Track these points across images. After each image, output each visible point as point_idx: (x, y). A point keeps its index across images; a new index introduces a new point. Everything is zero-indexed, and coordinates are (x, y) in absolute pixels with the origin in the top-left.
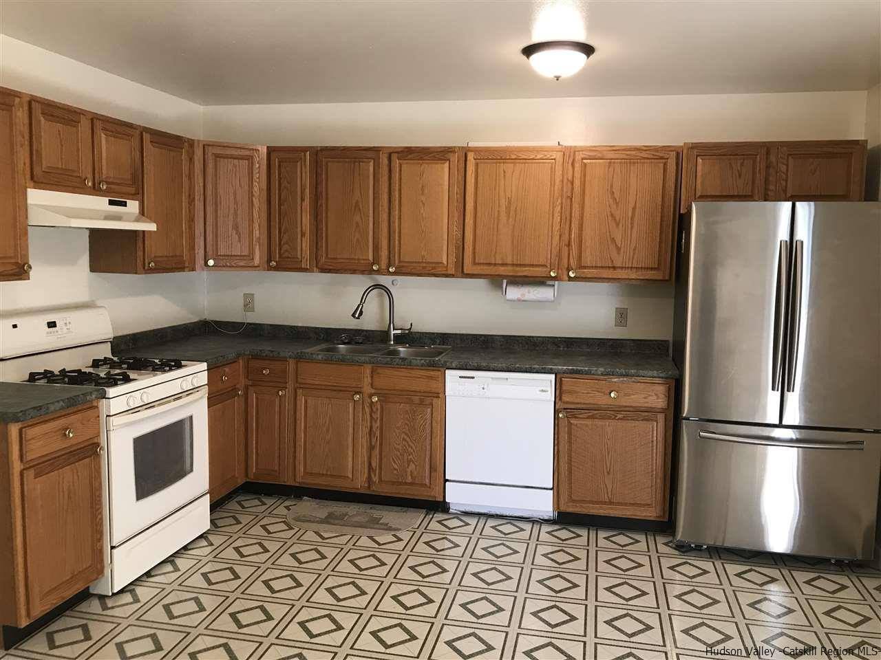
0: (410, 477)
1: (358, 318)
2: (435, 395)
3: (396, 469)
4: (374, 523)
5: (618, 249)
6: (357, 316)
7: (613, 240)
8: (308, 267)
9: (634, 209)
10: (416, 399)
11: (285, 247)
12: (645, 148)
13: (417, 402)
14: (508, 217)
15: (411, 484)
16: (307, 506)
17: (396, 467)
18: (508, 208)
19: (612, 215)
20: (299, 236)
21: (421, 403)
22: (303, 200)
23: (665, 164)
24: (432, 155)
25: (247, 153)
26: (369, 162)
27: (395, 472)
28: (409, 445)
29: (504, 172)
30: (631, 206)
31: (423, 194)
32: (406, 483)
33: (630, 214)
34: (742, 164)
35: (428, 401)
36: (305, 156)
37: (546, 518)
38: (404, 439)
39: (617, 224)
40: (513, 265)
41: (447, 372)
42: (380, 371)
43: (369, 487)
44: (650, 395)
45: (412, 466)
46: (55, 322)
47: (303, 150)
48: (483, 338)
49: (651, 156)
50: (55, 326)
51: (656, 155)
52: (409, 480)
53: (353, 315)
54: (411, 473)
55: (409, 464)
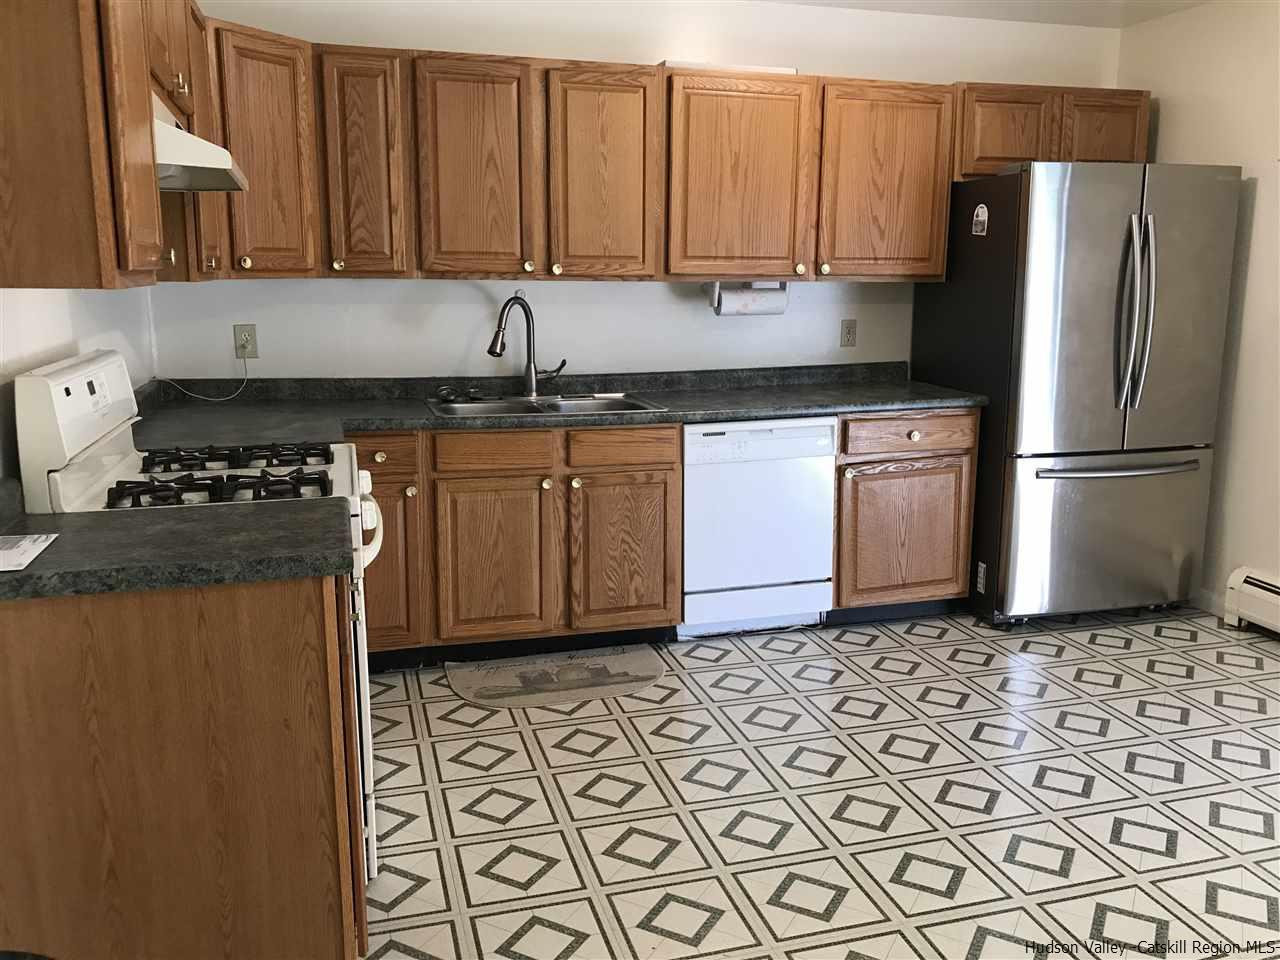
0: (634, 597)
1: (500, 355)
2: (668, 466)
3: (611, 589)
4: (600, 678)
5: (882, 233)
6: (498, 351)
7: (875, 219)
8: (405, 268)
9: (902, 175)
10: (641, 477)
11: (359, 234)
12: (913, 87)
13: (644, 479)
14: (735, 182)
15: (636, 608)
16: (466, 676)
17: (611, 585)
18: (735, 167)
19: (875, 184)
20: (386, 213)
21: (649, 482)
22: (389, 147)
23: (939, 110)
24: (618, 77)
25: (288, 53)
26: (512, 83)
27: (611, 593)
28: (632, 550)
29: (729, 112)
30: (899, 167)
31: (604, 141)
32: (629, 608)
33: (897, 183)
34: (1026, 115)
35: (658, 476)
36: (392, 63)
37: (812, 622)
38: (623, 541)
39: (881, 197)
40: (742, 258)
42: (582, 436)
43: (569, 625)
44: (955, 433)
45: (637, 579)
47: (391, 55)
48: (665, 377)
49: (922, 99)
51: (928, 97)
52: (633, 602)
53: (491, 351)
54: (636, 590)
55: (632, 578)
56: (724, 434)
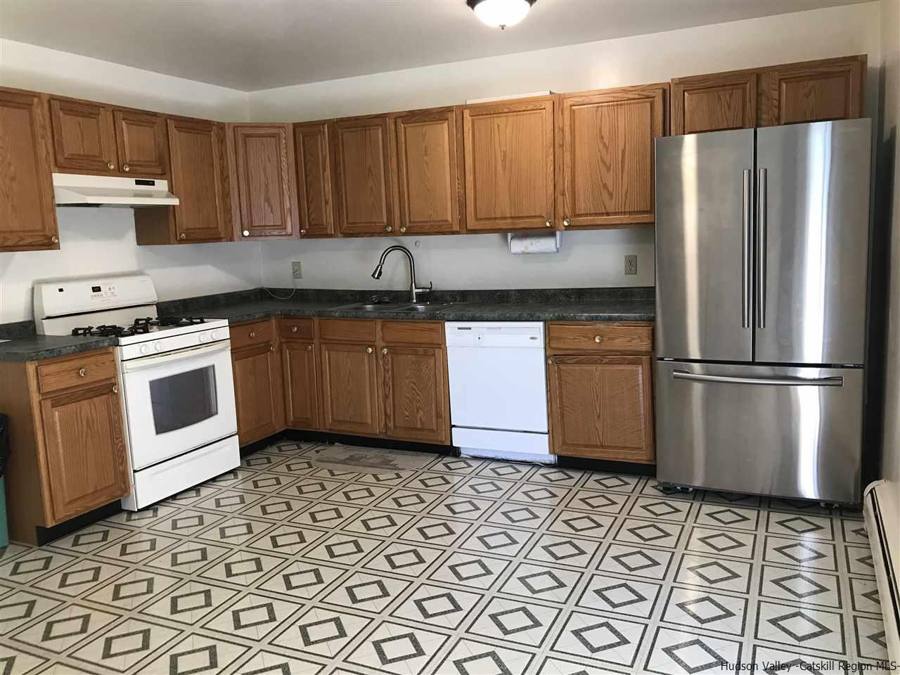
0: (419, 423)
1: (378, 278)
2: (438, 346)
3: (407, 416)
4: (386, 464)
5: (611, 195)
6: (376, 276)
7: (605, 186)
8: (333, 233)
9: (624, 152)
10: (421, 350)
11: (313, 216)
12: (633, 89)
13: (422, 353)
14: (504, 170)
15: (421, 429)
17: (407, 414)
18: (504, 161)
19: (602, 161)
20: (323, 203)
21: (425, 354)
22: (324, 170)
23: (652, 103)
24: (433, 116)
25: (274, 131)
26: (378, 129)
27: (407, 418)
28: (417, 394)
29: (498, 126)
30: (621, 147)
31: (426, 155)
32: (416, 429)
33: (620, 158)
34: (731, 95)
35: (430, 351)
36: (324, 128)
37: (548, 462)
38: (412, 388)
39: (608, 169)
40: (512, 218)
41: (447, 324)
42: (389, 325)
43: (386, 433)
44: (634, 339)
45: (421, 413)
46: (99, 287)
47: (323, 123)
49: (637, 96)
50: (100, 290)
51: (643, 94)
52: (419, 426)
53: (373, 276)
54: (421, 419)
55: (418, 411)
56: (470, 329)
